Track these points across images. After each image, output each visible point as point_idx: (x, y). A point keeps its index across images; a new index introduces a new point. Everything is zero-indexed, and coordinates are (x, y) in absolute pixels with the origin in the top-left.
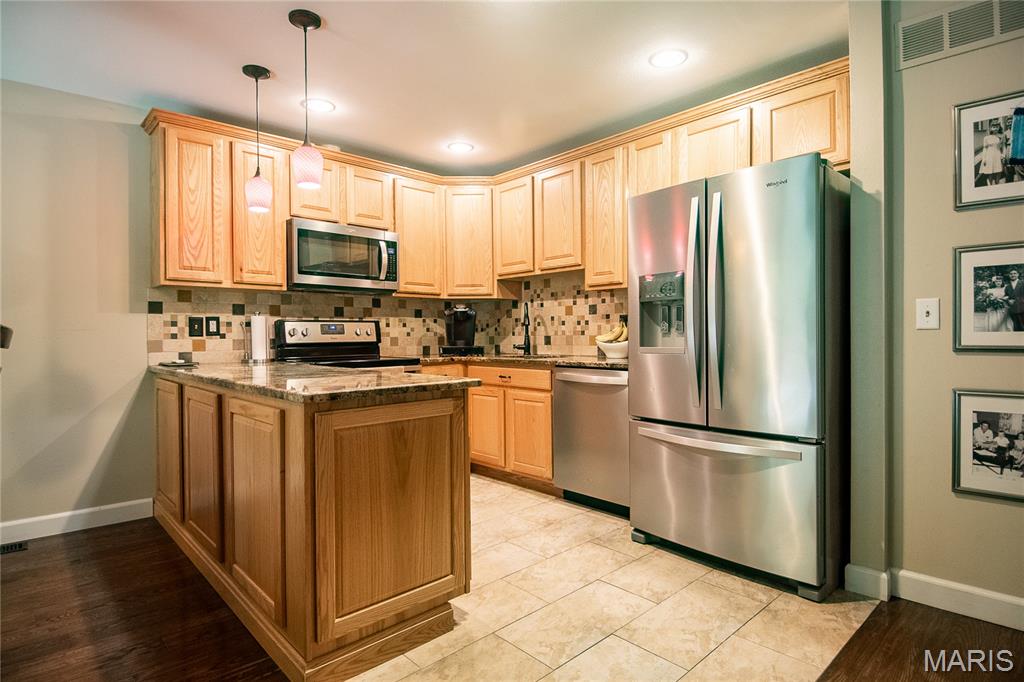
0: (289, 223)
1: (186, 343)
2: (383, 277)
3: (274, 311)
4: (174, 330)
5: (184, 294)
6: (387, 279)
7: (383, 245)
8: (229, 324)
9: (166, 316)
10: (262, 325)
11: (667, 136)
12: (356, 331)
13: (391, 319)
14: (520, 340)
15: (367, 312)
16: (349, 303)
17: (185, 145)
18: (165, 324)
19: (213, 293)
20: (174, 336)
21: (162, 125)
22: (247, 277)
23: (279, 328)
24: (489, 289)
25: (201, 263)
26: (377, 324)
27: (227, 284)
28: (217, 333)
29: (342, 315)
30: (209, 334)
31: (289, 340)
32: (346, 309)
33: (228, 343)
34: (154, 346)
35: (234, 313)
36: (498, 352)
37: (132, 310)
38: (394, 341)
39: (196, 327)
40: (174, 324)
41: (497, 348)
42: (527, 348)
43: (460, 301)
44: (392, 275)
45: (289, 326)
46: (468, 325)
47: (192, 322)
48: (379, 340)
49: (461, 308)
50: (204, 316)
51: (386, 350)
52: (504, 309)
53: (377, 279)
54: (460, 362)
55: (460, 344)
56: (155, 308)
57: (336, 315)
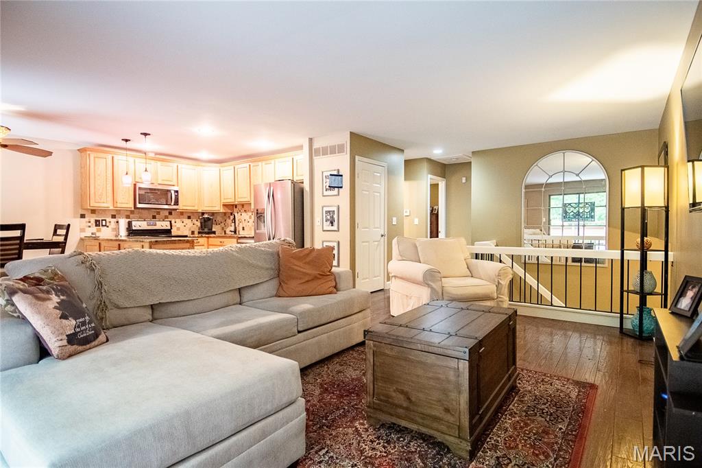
0: (135, 185)
1: (94, 229)
2: (173, 204)
3: (128, 217)
4: (90, 224)
5: (93, 211)
6: (174, 205)
7: (173, 192)
8: (110, 222)
9: (87, 219)
10: (123, 223)
11: (273, 162)
12: (162, 225)
13: (177, 220)
14: (233, 229)
15: (166, 217)
16: (159, 213)
17: (96, 159)
18: (86, 222)
19: (104, 211)
20: (90, 227)
21: (88, 152)
22: (119, 205)
23: (130, 224)
24: (218, 208)
25: (102, 201)
26: (171, 222)
27: (111, 208)
28: (106, 226)
29: (155, 218)
30: (102, 226)
31: (134, 228)
32: (157, 216)
33: (109, 229)
34: (82, 230)
35: (112, 218)
36: (225, 233)
37: (75, 217)
38: (178, 229)
39: (97, 223)
40: (90, 222)
41: (225, 231)
42: (235, 232)
43: (206, 213)
44: (177, 203)
45: (134, 223)
46: (209, 222)
47: (96, 221)
48: (171, 228)
49: (206, 216)
50: (100, 219)
51: (174, 232)
52: (227, 216)
53: (170, 205)
54: (205, 237)
55: (206, 230)
56: (83, 216)
57: (153, 218)
